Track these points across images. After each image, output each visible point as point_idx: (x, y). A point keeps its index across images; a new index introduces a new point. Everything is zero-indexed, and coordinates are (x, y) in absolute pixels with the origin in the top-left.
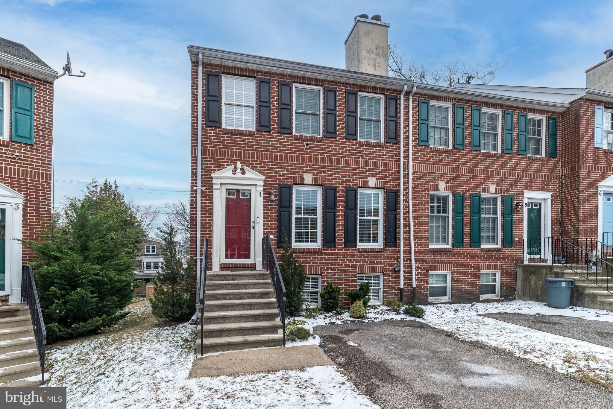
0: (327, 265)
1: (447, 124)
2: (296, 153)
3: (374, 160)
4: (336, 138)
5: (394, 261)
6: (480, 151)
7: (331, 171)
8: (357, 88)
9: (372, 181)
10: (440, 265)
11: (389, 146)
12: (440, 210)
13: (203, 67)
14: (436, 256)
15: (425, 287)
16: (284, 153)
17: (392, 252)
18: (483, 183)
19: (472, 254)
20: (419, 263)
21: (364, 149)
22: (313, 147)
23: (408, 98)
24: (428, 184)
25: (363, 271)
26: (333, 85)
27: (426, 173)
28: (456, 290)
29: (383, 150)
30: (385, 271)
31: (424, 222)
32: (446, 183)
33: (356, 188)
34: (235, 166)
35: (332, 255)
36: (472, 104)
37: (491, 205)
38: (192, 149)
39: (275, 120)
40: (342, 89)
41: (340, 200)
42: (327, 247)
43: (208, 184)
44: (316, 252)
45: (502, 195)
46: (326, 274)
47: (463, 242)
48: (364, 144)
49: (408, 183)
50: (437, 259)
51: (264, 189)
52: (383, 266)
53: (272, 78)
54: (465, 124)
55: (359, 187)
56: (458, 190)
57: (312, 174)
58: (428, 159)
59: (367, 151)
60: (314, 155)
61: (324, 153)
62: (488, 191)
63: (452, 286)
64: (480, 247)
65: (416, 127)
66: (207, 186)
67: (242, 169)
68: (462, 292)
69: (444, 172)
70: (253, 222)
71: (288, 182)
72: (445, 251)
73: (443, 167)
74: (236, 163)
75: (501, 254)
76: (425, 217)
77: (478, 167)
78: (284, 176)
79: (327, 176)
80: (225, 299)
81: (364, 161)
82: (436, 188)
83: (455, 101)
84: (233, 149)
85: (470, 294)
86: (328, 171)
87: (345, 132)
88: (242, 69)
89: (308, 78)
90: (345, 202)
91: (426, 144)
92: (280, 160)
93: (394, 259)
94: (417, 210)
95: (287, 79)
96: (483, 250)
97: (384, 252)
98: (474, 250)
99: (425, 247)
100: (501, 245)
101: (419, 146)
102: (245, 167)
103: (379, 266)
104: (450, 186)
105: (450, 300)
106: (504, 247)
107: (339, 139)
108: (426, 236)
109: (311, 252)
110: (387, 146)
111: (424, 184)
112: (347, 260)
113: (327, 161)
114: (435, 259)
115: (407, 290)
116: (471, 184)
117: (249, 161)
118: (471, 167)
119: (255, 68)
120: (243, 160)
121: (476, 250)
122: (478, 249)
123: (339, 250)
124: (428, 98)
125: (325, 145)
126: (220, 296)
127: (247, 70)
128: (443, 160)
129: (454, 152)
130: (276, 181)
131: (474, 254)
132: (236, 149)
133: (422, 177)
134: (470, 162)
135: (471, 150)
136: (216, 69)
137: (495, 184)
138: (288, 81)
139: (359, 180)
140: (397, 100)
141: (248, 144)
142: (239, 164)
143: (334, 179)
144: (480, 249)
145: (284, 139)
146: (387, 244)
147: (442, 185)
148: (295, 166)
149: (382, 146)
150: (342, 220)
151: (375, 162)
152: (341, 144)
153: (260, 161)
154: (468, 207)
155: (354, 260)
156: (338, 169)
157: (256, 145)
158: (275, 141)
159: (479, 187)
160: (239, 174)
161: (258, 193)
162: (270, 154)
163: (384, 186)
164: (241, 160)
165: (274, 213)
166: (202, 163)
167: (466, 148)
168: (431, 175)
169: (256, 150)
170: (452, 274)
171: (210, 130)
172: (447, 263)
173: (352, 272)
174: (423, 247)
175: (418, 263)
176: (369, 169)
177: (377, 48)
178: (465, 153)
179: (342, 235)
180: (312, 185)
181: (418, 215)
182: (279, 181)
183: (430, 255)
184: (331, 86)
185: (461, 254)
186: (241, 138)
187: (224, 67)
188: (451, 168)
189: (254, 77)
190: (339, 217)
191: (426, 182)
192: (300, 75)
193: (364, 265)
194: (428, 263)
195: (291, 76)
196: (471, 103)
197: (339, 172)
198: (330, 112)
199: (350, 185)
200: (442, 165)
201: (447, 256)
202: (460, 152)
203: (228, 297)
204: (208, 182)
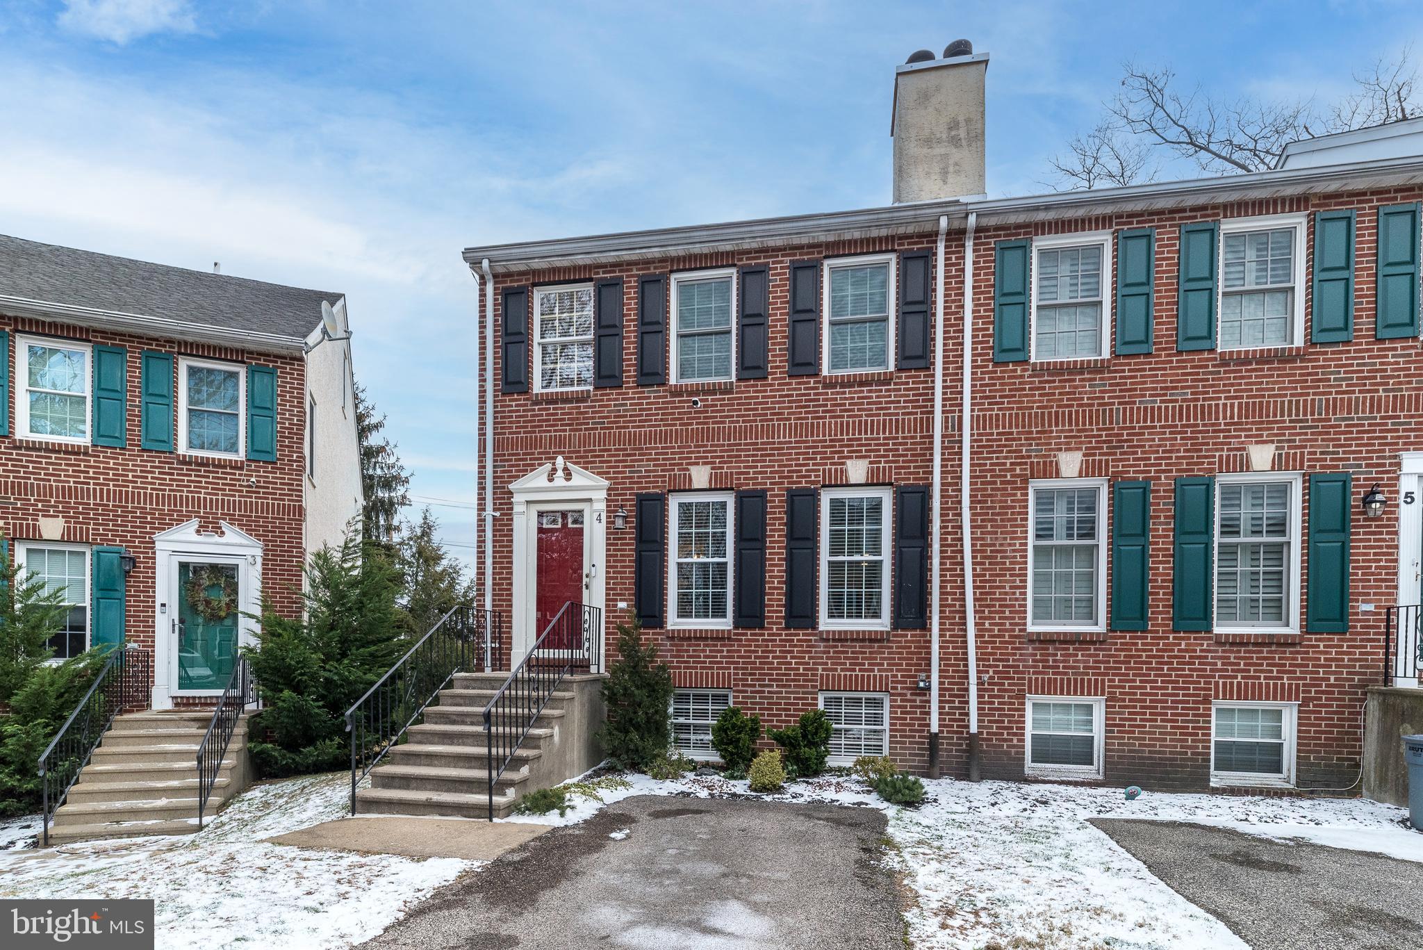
0: (743, 669)
1: (1097, 290)
2: (675, 425)
3: (864, 418)
4: (765, 378)
5: (920, 665)
6: (1212, 350)
7: (753, 456)
8: (819, 253)
9: (857, 470)
10: (1062, 680)
11: (907, 377)
12: (1072, 529)
13: (495, 283)
14: (1049, 655)
15: (1015, 734)
16: (649, 426)
17: (912, 642)
18: (1222, 443)
19: (1179, 651)
20: (995, 672)
21: (838, 393)
22: (713, 406)
23: (963, 246)
24: (1026, 463)
25: (833, 685)
26: (759, 258)
27: (1018, 433)
28: (1118, 751)
29: (887, 390)
30: (893, 688)
31: (1011, 563)
32: (1084, 455)
33: (816, 489)
34: (554, 464)
35: (756, 646)
36: (1181, 219)
37: (1262, 505)
38: (480, 440)
39: (630, 360)
40: (782, 262)
41: (774, 519)
42: (743, 628)
43: (506, 504)
44: (717, 639)
45: (1304, 475)
46: (740, 688)
47: (1143, 617)
48: (837, 382)
49: (960, 466)
50: (1054, 661)
51: (608, 506)
52: (887, 677)
53: (624, 274)
54: (1153, 282)
55: (824, 486)
56: (1128, 472)
57: (709, 467)
58: (1026, 395)
59: (846, 399)
60: (714, 423)
61: (738, 416)
62: (1245, 466)
63: (1107, 738)
64: (1210, 631)
65: (989, 317)
66: (503, 509)
67: (565, 469)
68: (1140, 758)
69: (1077, 424)
70: (587, 576)
71: (658, 487)
72: (1081, 642)
73: (1077, 412)
74: (555, 458)
75: (1298, 653)
76: (1014, 551)
77: (1204, 399)
78: (649, 477)
79: (745, 467)
80: (463, 723)
81: (836, 423)
82: (1051, 470)
83: (1117, 224)
84: (550, 431)
85: (1171, 765)
86: (745, 456)
87: (787, 361)
88: (566, 270)
89: (701, 255)
90: (785, 524)
91: (1019, 356)
92: (640, 444)
93: (918, 659)
94: (989, 533)
95: (655, 268)
96: (1221, 641)
97: (888, 641)
98: (1189, 638)
99: (1014, 630)
100: (1301, 627)
101: (996, 364)
102: (570, 465)
103: (875, 676)
104: (1100, 461)
105: (1101, 777)
106: (1307, 633)
107: (773, 379)
108: (1017, 600)
109: (706, 639)
110: (900, 378)
111: (1012, 464)
112: (792, 658)
113: (745, 433)
114: (1048, 661)
115: (958, 739)
116: (1178, 451)
117: (579, 452)
118: (1176, 401)
119: (589, 262)
120: (569, 452)
121: (1195, 639)
122: (1203, 639)
123: (773, 635)
124: (1025, 233)
125: (740, 398)
126: (454, 717)
127: (577, 268)
128: (1074, 393)
129: (1115, 365)
130: (632, 489)
131: (1186, 651)
132: (555, 431)
133: (1005, 446)
134: (1176, 388)
135: (1180, 353)
136: (521, 280)
137: (1272, 442)
138: (657, 272)
139: (824, 470)
140: (927, 258)
141: (578, 419)
142: (560, 461)
143: (760, 473)
144: (1210, 639)
145: (649, 397)
146: (899, 621)
147: (1070, 462)
148: (672, 453)
149: (886, 380)
150: (781, 565)
151: (866, 422)
152: (778, 390)
153: (600, 451)
154: (1166, 517)
155: (810, 658)
156: (772, 449)
157: (593, 418)
158: (631, 405)
159: (1206, 457)
160: (560, 480)
161: (596, 515)
162: (620, 433)
163: (890, 477)
164: (564, 453)
165: (629, 556)
166: (495, 467)
167: (1157, 350)
168: (1033, 439)
169: (592, 429)
170: (1107, 707)
171: (510, 401)
172: (1087, 674)
173: (803, 686)
174: (1006, 630)
175: (991, 671)
176: (849, 440)
177: (954, 125)
178: (1156, 363)
179: (780, 600)
180: (710, 490)
181: (994, 545)
182: (639, 488)
183: (1030, 651)
184: (753, 262)
185: (1137, 650)
186: (564, 408)
187: (535, 272)
188: (1104, 411)
189: (591, 280)
190: (773, 559)
191: (1016, 458)
192: (681, 253)
193: (836, 670)
194: (1023, 673)
195: (663, 260)
196: (1177, 216)
197: (773, 455)
198: (752, 320)
199: (800, 482)
200: (1072, 406)
201: (1090, 655)
202: (1135, 364)
203: (468, 720)
204: (504, 501)
